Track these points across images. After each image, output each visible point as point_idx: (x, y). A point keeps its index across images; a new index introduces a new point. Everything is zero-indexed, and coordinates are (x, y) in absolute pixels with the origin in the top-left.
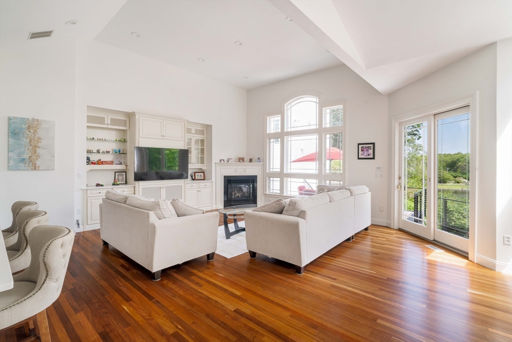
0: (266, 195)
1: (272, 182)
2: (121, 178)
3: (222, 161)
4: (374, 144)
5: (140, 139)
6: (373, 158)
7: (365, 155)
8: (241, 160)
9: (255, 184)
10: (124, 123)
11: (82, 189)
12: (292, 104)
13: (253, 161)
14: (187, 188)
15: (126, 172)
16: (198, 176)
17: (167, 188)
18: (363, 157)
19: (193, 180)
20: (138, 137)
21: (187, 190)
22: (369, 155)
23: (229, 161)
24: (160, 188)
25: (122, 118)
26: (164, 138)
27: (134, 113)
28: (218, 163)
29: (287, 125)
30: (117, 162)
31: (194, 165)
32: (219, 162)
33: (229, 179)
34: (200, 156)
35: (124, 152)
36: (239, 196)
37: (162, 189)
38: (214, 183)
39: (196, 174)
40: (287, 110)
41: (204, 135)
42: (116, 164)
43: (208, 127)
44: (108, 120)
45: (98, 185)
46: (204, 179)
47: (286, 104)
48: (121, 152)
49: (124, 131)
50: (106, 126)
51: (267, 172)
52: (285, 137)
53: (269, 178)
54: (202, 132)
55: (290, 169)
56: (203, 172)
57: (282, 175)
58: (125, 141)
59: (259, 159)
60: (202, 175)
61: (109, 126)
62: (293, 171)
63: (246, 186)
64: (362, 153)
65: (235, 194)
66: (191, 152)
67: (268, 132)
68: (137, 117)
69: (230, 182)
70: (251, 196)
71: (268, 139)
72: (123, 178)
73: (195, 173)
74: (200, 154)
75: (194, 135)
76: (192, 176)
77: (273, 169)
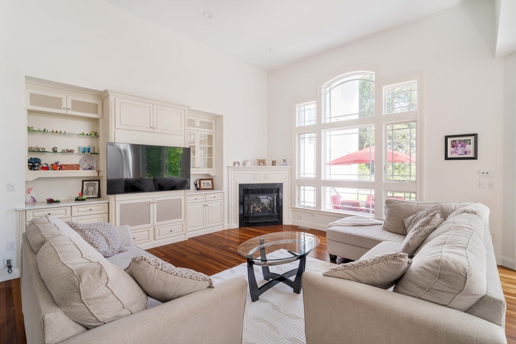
0: (294, 209)
1: (302, 191)
2: (92, 189)
3: (237, 165)
4: (475, 135)
5: (117, 130)
6: (475, 158)
7: (459, 153)
8: (262, 162)
9: (280, 194)
10: (95, 108)
11: (16, 210)
12: (332, 86)
13: (277, 164)
14: (188, 202)
15: (99, 181)
16: (204, 184)
17: (159, 203)
18: (454, 155)
19: (198, 189)
20: (113, 129)
21: (188, 205)
22: (466, 153)
23: (246, 165)
24: (149, 203)
25: (91, 100)
26: (155, 131)
27: (106, 91)
28: (231, 167)
29: (325, 115)
30: (86, 166)
31: (199, 169)
32: (232, 165)
33: (246, 188)
34: (207, 157)
35: (96, 151)
36: (258, 211)
37: (151, 205)
38: (226, 194)
39: (202, 182)
40: (325, 94)
41: (212, 129)
42: (85, 169)
43: (218, 118)
44: (67, 103)
45: (51, 201)
46: (212, 189)
47: (323, 86)
48: (91, 151)
49: (96, 120)
50: (64, 112)
51: (297, 178)
52: (323, 131)
53: (299, 186)
54: (210, 126)
55: (330, 174)
56: (212, 179)
57: (318, 183)
58: (96, 135)
59: (284, 161)
60: (209, 184)
61: (70, 112)
62: (334, 178)
63: (269, 198)
64: (453, 150)
65: (254, 208)
66: (194, 152)
67: (297, 125)
68: (111, 98)
69: (247, 192)
70: (275, 211)
71: (297, 134)
72: (95, 189)
73: (201, 180)
74: (207, 155)
75: (199, 129)
76: (196, 185)
77: (304, 174)
